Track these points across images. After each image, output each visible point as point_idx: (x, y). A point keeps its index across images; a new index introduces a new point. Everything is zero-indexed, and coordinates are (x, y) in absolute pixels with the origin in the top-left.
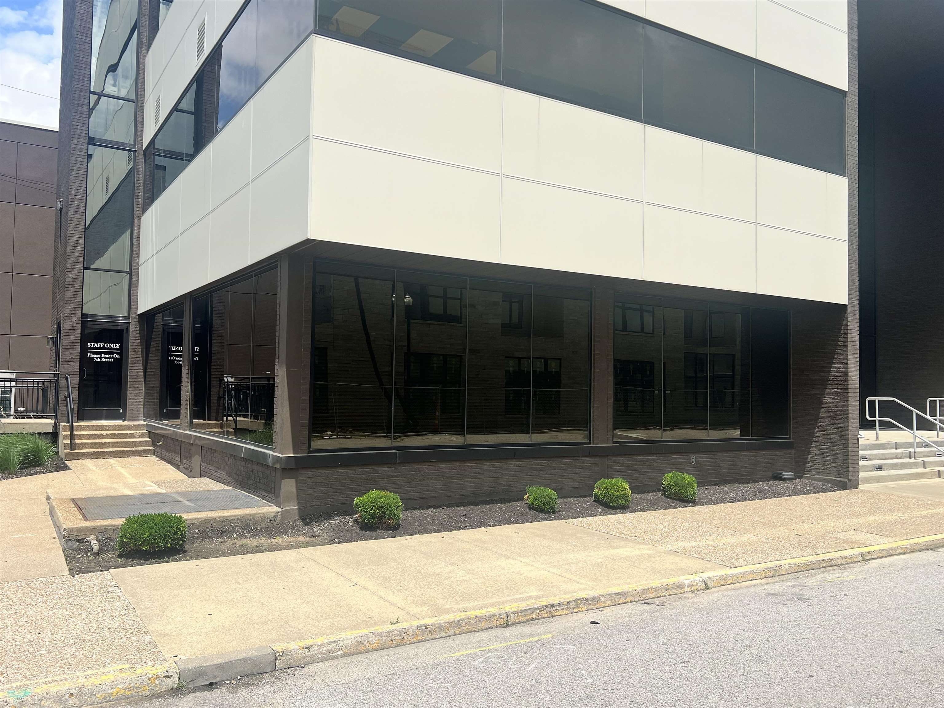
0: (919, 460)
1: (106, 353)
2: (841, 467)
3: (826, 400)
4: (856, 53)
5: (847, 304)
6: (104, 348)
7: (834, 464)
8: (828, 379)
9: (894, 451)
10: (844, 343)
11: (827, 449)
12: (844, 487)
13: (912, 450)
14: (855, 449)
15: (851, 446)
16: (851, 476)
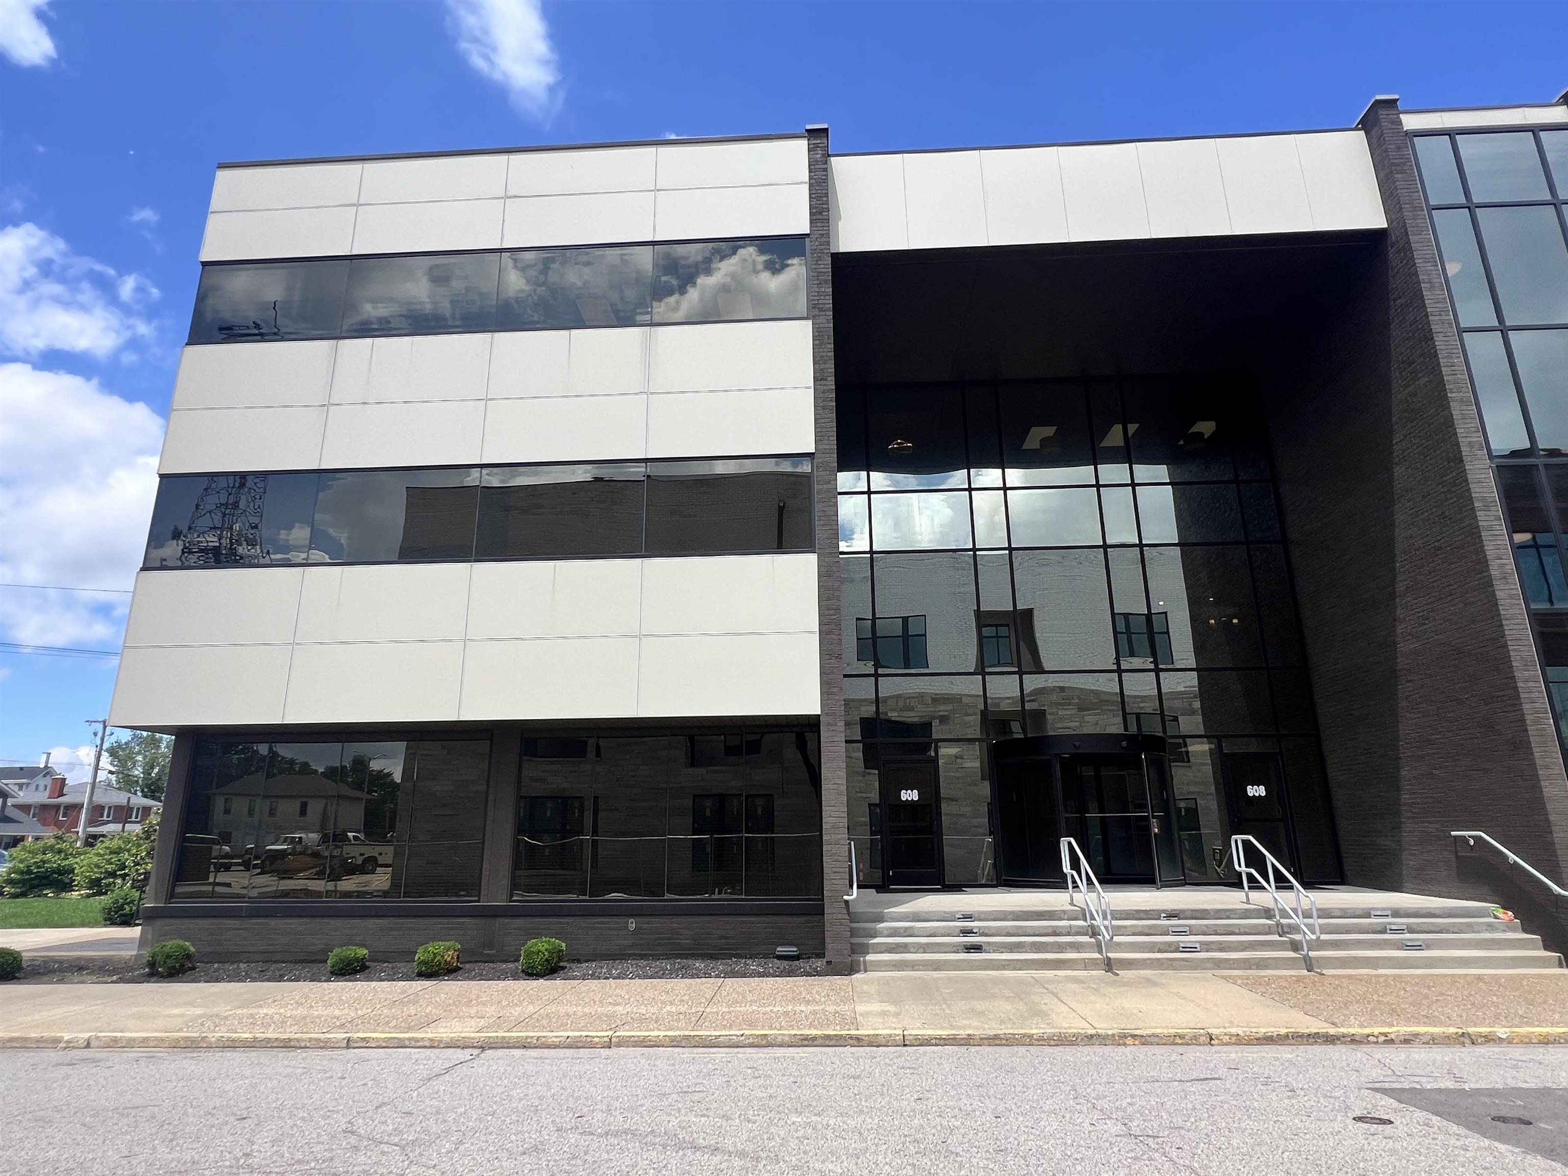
14: (840, 916)
15: (830, 911)
16: (829, 955)
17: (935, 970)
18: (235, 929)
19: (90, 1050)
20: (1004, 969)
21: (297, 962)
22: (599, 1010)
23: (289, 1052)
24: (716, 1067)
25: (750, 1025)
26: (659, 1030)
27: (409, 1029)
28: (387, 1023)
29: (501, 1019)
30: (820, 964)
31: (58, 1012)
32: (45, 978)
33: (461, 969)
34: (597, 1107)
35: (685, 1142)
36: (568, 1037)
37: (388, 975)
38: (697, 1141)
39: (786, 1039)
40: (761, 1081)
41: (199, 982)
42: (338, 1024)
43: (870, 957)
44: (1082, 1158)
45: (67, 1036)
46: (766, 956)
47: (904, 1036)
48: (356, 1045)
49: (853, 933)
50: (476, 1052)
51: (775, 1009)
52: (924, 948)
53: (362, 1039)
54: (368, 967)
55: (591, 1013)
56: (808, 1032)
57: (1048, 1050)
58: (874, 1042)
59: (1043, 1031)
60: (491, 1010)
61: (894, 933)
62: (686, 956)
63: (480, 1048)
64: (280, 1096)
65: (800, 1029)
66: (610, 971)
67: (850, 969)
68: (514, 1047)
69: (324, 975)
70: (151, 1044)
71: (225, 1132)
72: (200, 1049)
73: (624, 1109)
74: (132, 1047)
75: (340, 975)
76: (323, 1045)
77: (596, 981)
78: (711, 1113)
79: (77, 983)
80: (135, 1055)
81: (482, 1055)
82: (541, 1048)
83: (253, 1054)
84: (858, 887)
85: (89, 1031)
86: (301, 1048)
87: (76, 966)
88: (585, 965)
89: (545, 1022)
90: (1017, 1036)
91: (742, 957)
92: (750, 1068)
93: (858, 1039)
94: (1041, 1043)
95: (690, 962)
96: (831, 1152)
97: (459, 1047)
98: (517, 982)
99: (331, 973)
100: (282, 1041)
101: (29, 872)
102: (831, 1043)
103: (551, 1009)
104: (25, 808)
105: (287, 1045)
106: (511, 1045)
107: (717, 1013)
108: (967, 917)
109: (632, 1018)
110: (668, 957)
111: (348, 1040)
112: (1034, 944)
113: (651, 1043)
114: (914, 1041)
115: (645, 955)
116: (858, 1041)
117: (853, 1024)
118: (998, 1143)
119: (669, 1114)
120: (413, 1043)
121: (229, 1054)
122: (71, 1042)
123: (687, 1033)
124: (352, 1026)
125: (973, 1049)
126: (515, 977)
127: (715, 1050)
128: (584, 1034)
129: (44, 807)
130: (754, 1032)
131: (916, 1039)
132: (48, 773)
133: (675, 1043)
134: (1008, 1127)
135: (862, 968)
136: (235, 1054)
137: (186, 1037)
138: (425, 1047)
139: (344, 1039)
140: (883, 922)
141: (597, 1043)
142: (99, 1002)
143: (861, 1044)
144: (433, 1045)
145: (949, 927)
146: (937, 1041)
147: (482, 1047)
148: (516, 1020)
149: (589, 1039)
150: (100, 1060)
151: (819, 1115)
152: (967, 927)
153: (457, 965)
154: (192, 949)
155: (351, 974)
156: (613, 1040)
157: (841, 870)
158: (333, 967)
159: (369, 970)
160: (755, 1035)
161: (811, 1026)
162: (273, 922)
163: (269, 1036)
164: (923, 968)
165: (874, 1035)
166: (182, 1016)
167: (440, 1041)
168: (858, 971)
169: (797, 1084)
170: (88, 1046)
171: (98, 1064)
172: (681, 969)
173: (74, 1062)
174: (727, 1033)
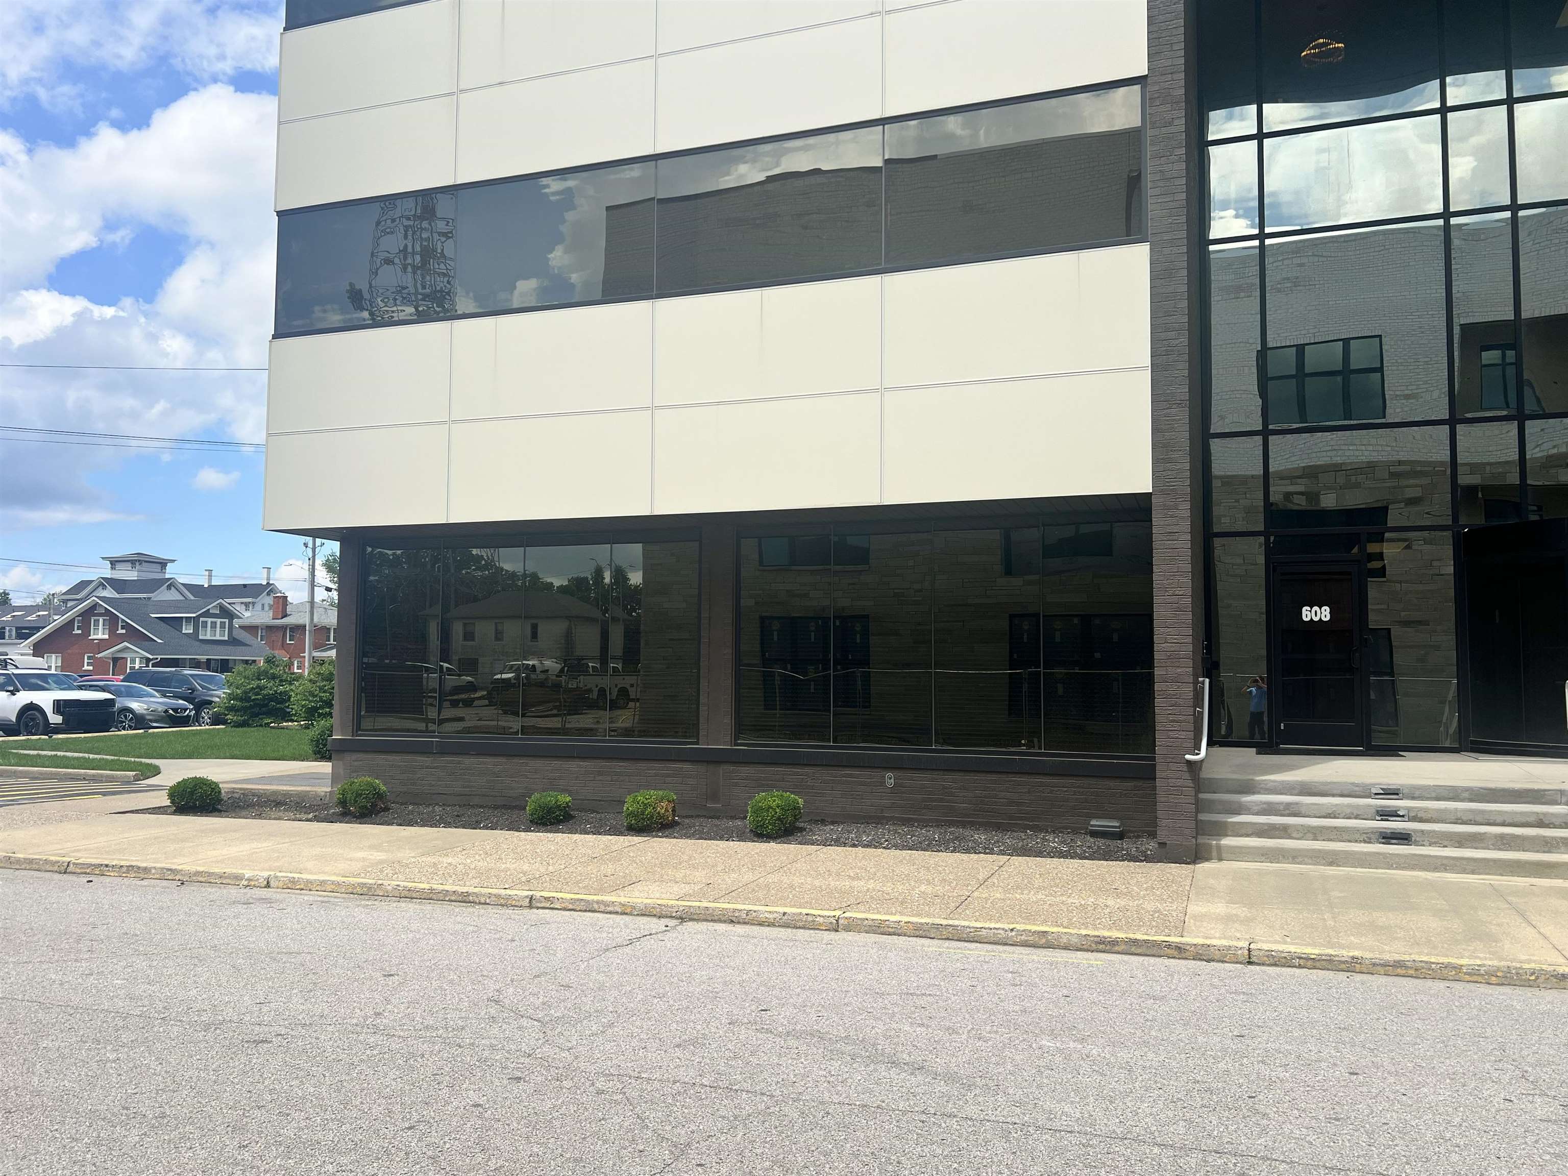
14: (1179, 782)
15: (1164, 775)
16: (1162, 835)
17: (1331, 864)
18: (427, 767)
19: (269, 889)
20: (1446, 870)
21: (496, 807)
22: (832, 883)
23: (466, 907)
24: (966, 966)
25: (1027, 918)
26: (901, 914)
27: (601, 890)
28: (578, 882)
29: (711, 886)
30: (1151, 846)
31: (244, 848)
32: (244, 813)
33: (677, 823)
34: (791, 1000)
35: (882, 1055)
36: (784, 914)
37: (595, 827)
38: (898, 1054)
39: (1074, 940)
40: (1019, 991)
41: (392, 824)
42: (524, 879)
43: (1227, 841)
44: (1466, 1145)
45: (248, 874)
46: (1075, 831)
47: (1249, 950)
48: (539, 905)
49: (1200, 806)
50: (672, 923)
51: (1070, 901)
52: (1315, 833)
53: (545, 898)
54: (572, 817)
55: (821, 887)
56: (1106, 933)
57: (1483, 989)
58: (1203, 955)
59: (1479, 962)
60: (700, 875)
61: (1269, 809)
62: (964, 825)
63: (677, 918)
64: (438, 954)
65: (1095, 928)
66: (858, 837)
67: (1196, 856)
68: (720, 921)
69: (523, 823)
70: (329, 888)
71: (365, 988)
72: (376, 898)
73: (823, 1006)
74: (310, 890)
75: (540, 824)
76: (505, 903)
77: (840, 849)
78: (933, 1024)
79: (275, 819)
80: (311, 898)
81: (679, 928)
82: (752, 924)
83: (428, 907)
84: (1209, 744)
85: (270, 870)
86: (480, 903)
87: (274, 801)
88: (828, 828)
89: (760, 895)
90: (1433, 966)
91: (1041, 831)
92: (1011, 972)
93: (1180, 948)
94: (1475, 978)
95: (967, 832)
96: (1076, 1091)
97: (655, 916)
98: (742, 843)
99: (531, 821)
100: (460, 895)
101: (248, 699)
102: (1139, 951)
103: (771, 878)
104: (251, 629)
105: (465, 899)
106: (716, 918)
107: (987, 899)
108: (1391, 793)
109: (872, 897)
110: (938, 824)
111: (531, 898)
112: (1502, 837)
113: (890, 930)
114: (1266, 958)
115: (909, 820)
116: (1179, 951)
117: (1176, 928)
118: (1337, 1108)
119: (876, 1019)
120: (602, 908)
121: (403, 905)
122: (252, 880)
123: (938, 921)
124: (538, 883)
125: (1358, 977)
126: (742, 838)
127: (974, 945)
128: (805, 911)
129: (270, 628)
130: (1029, 927)
131: (1268, 956)
132: (271, 591)
133: (921, 932)
134: (1365, 1089)
135: (1214, 854)
136: (410, 905)
137: (362, 884)
138: (617, 913)
139: (527, 897)
140: (1254, 793)
141: (820, 924)
142: (287, 840)
143: (1184, 956)
144: (625, 911)
145: (1358, 807)
146: (1302, 962)
147: (681, 918)
148: (726, 889)
149: (810, 918)
150: (277, 901)
151: (1082, 1040)
152: (1389, 807)
153: (673, 820)
154: (383, 788)
155: (552, 824)
156: (841, 922)
157: (1182, 718)
158: (532, 815)
159: (574, 820)
160: (1030, 931)
161: (1115, 925)
162: (468, 761)
163: (447, 888)
164: (1310, 861)
165: (1203, 945)
166: (364, 859)
167: (633, 908)
168: (1208, 859)
169: (1068, 999)
170: (268, 886)
171: (272, 905)
172: (953, 841)
173: (251, 901)
174: (992, 925)
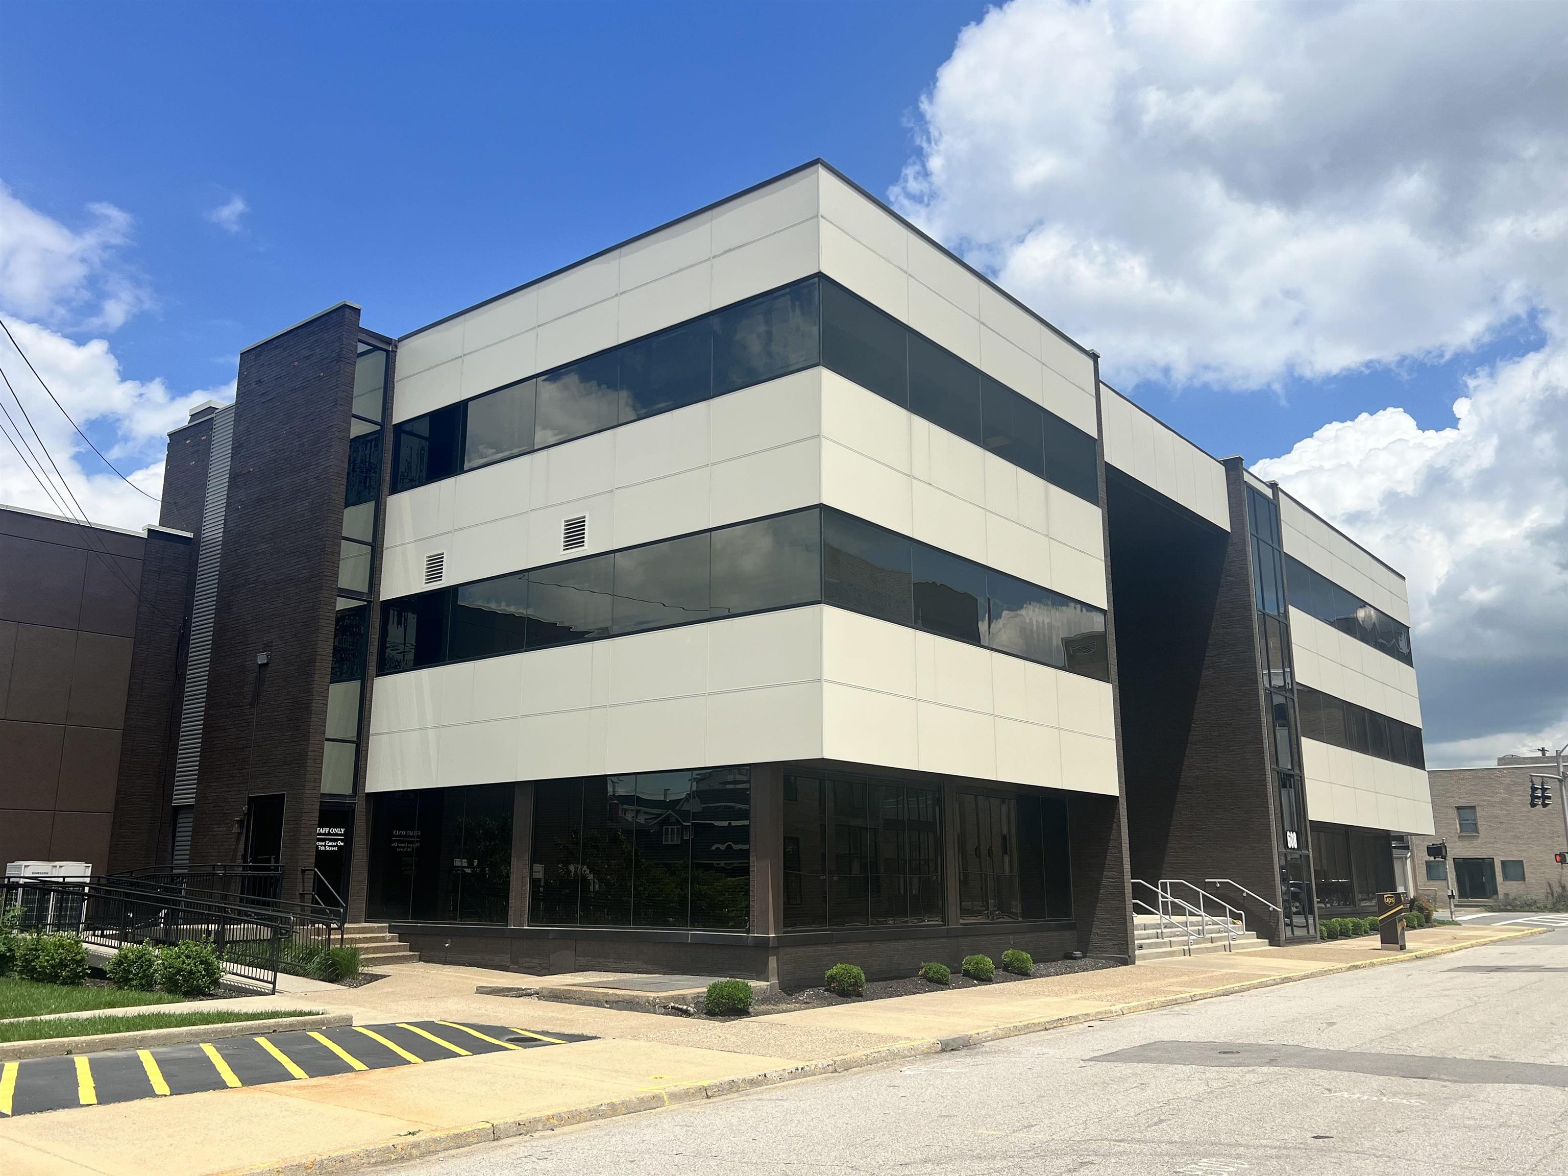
0: (1166, 940)
1: (331, 840)
2: (1122, 944)
3: (1105, 882)
4: (1110, 576)
5: (1118, 795)
6: (329, 834)
7: (1114, 942)
8: (1104, 863)
9: (1143, 932)
10: (1118, 830)
11: (1108, 928)
12: (1125, 962)
13: (1159, 931)
